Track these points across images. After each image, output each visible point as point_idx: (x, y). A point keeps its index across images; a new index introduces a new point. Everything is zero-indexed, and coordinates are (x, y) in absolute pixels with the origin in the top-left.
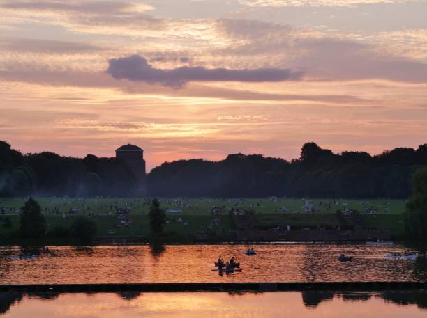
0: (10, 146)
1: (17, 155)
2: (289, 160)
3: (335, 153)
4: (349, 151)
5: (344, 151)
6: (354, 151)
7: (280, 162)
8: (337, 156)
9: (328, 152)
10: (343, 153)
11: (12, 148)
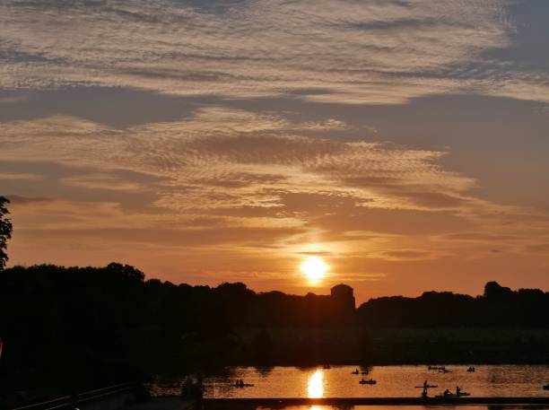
1: (251, 293)
2: (475, 296)
3: (513, 289)
4: (525, 288)
5: (521, 288)
6: (529, 288)
7: (467, 298)
8: (515, 292)
9: (507, 289)
10: (520, 290)
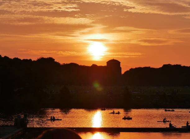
0: (54, 60)
1: (58, 64)
11: (55, 61)
